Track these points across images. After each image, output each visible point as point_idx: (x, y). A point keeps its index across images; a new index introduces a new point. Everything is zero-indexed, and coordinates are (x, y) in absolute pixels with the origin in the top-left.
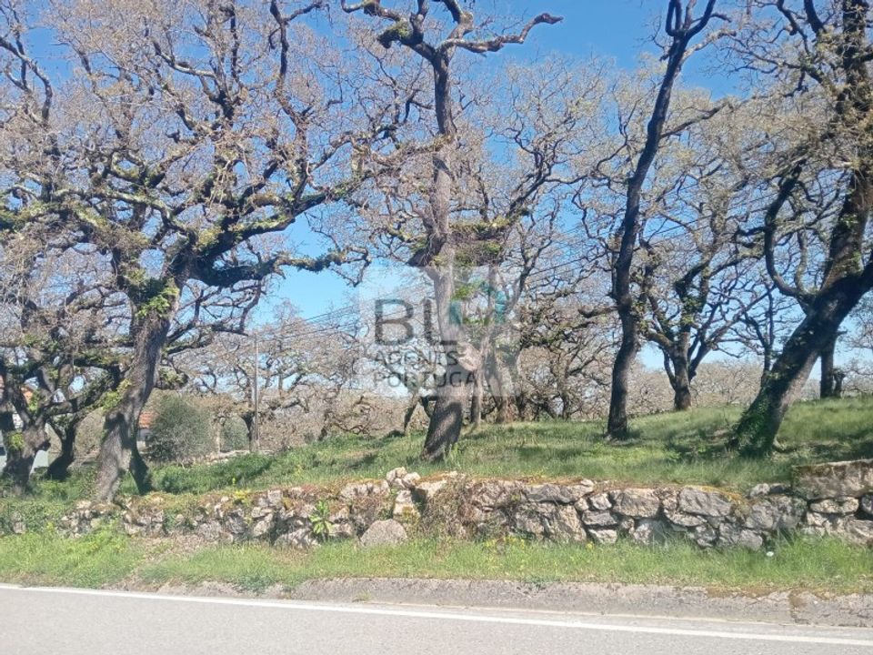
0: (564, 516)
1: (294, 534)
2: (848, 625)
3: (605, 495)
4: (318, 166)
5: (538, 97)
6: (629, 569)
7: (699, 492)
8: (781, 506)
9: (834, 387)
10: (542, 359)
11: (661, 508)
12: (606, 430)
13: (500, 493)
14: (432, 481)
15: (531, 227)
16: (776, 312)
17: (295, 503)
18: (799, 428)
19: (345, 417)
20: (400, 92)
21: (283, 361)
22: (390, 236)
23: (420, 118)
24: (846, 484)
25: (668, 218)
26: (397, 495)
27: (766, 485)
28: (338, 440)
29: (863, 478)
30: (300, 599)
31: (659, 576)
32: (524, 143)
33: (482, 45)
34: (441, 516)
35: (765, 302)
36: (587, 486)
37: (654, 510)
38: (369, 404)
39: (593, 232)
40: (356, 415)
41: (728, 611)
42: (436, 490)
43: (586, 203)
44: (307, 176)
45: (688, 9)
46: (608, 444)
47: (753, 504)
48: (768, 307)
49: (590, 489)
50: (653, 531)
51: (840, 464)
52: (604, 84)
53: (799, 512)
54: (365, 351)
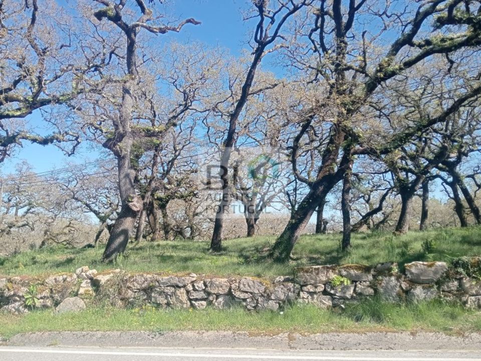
0: (179, 294)
1: (13, 305)
2: (314, 349)
3: (202, 282)
4: (51, 82)
5: (188, 63)
6: (211, 322)
7: (250, 280)
8: (288, 288)
9: (322, 228)
10: (181, 206)
11: (230, 289)
12: (210, 246)
13: (144, 282)
14: (104, 274)
15: (180, 133)
16: (298, 189)
17: (15, 286)
18: (303, 248)
19: (58, 235)
20: (107, 46)
21: (19, 198)
22: (94, 128)
23: (119, 63)
24: (319, 277)
25: (250, 136)
26: (82, 283)
27: (282, 277)
28: (51, 249)
29: (327, 274)
30: (13, 345)
31: (225, 326)
32: (178, 86)
33: (156, 29)
34: (108, 295)
35: (294, 184)
36: (193, 277)
37: (227, 290)
38: (74, 228)
39: (212, 140)
40: (65, 234)
41: (258, 344)
42: (106, 279)
43: (210, 124)
44: (42, 87)
45: (266, 30)
46: (210, 254)
47: (275, 287)
48: (295, 186)
49: (194, 279)
50: (225, 301)
51: (317, 267)
52: (223, 62)
53: (297, 291)
54: (74, 195)
